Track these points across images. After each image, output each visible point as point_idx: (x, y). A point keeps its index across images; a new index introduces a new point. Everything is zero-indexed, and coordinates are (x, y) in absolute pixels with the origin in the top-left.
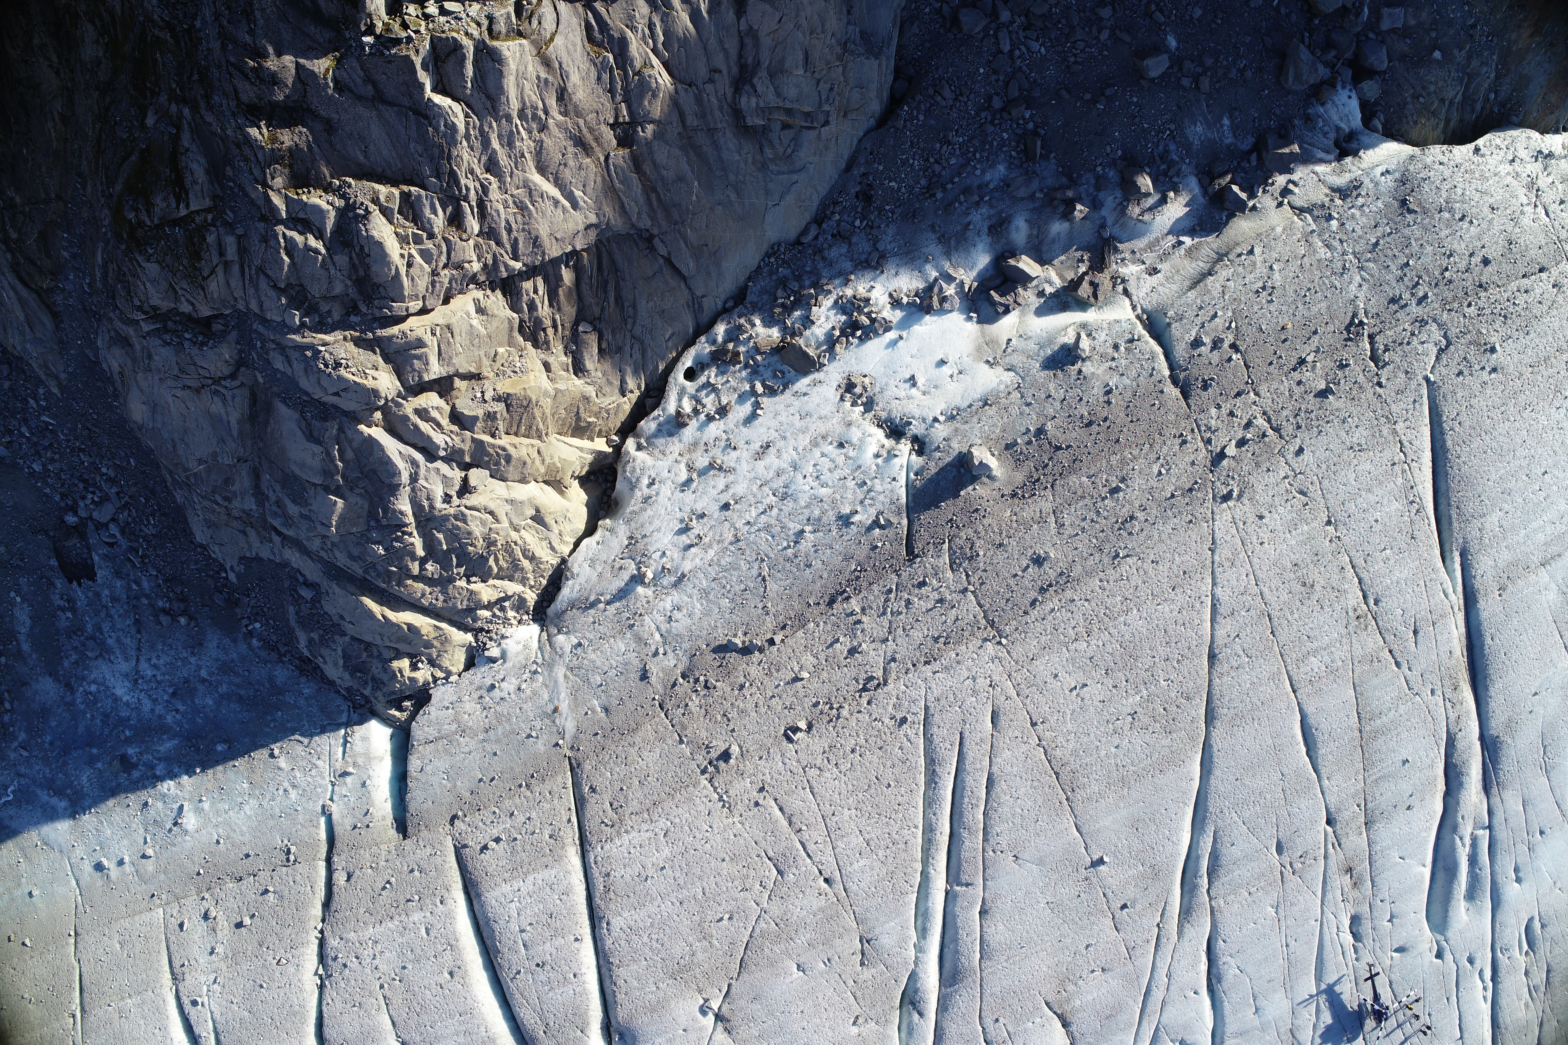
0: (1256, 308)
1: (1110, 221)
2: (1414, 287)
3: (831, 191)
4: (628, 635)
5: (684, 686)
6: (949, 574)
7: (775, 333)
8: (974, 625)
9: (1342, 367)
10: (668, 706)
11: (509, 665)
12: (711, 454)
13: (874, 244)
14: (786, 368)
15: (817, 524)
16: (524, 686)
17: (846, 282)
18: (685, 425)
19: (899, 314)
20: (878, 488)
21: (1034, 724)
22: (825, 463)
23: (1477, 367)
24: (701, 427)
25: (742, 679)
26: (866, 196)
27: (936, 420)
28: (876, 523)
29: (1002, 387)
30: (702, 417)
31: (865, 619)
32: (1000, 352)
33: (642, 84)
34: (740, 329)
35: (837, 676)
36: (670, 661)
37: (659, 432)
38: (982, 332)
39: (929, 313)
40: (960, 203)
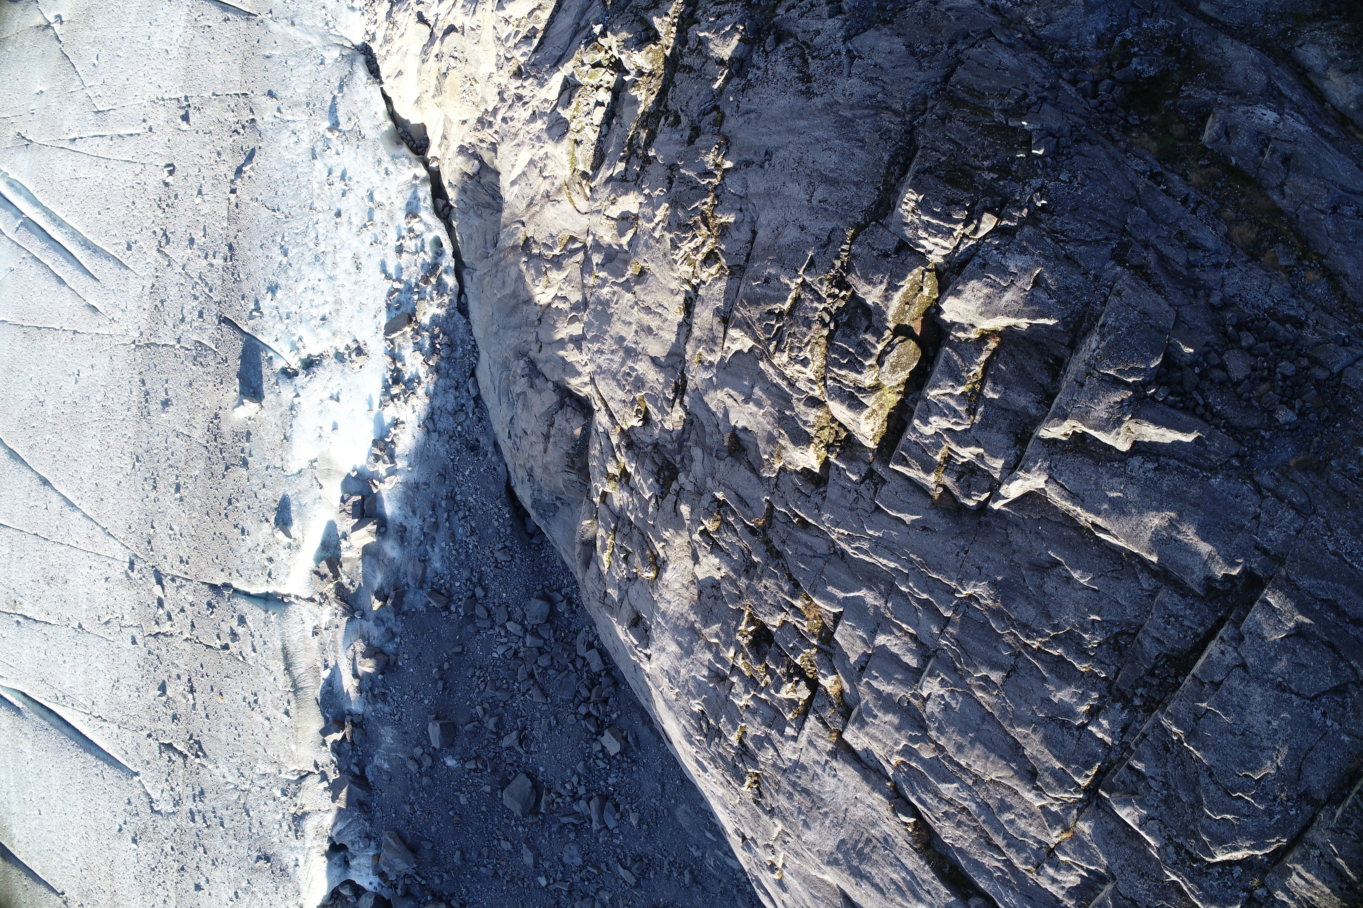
0: (245, 685)
1: (364, 623)
2: (204, 817)
3: (489, 421)
4: (304, 99)
5: (246, 116)
6: (195, 338)
7: (425, 320)
8: (154, 333)
9: (174, 717)
10: (242, 99)
11: (345, 9)
12: (379, 225)
13: (439, 432)
14: (398, 313)
15: (283, 269)
16: (324, 11)
17: (427, 394)
18: (407, 216)
19: (387, 420)
20: (279, 326)
21: (75, 332)
22: (319, 300)
23: (128, 819)
24: (399, 228)
25: (223, 157)
27: (298, 395)
28: (258, 309)
29: (289, 457)
30: (404, 233)
31: (205, 262)
32: (317, 475)
33: (541, 273)
34: (442, 295)
35: (184, 222)
36: (268, 118)
37: (415, 197)
38: (340, 473)
39: (375, 443)
40: (431, 516)
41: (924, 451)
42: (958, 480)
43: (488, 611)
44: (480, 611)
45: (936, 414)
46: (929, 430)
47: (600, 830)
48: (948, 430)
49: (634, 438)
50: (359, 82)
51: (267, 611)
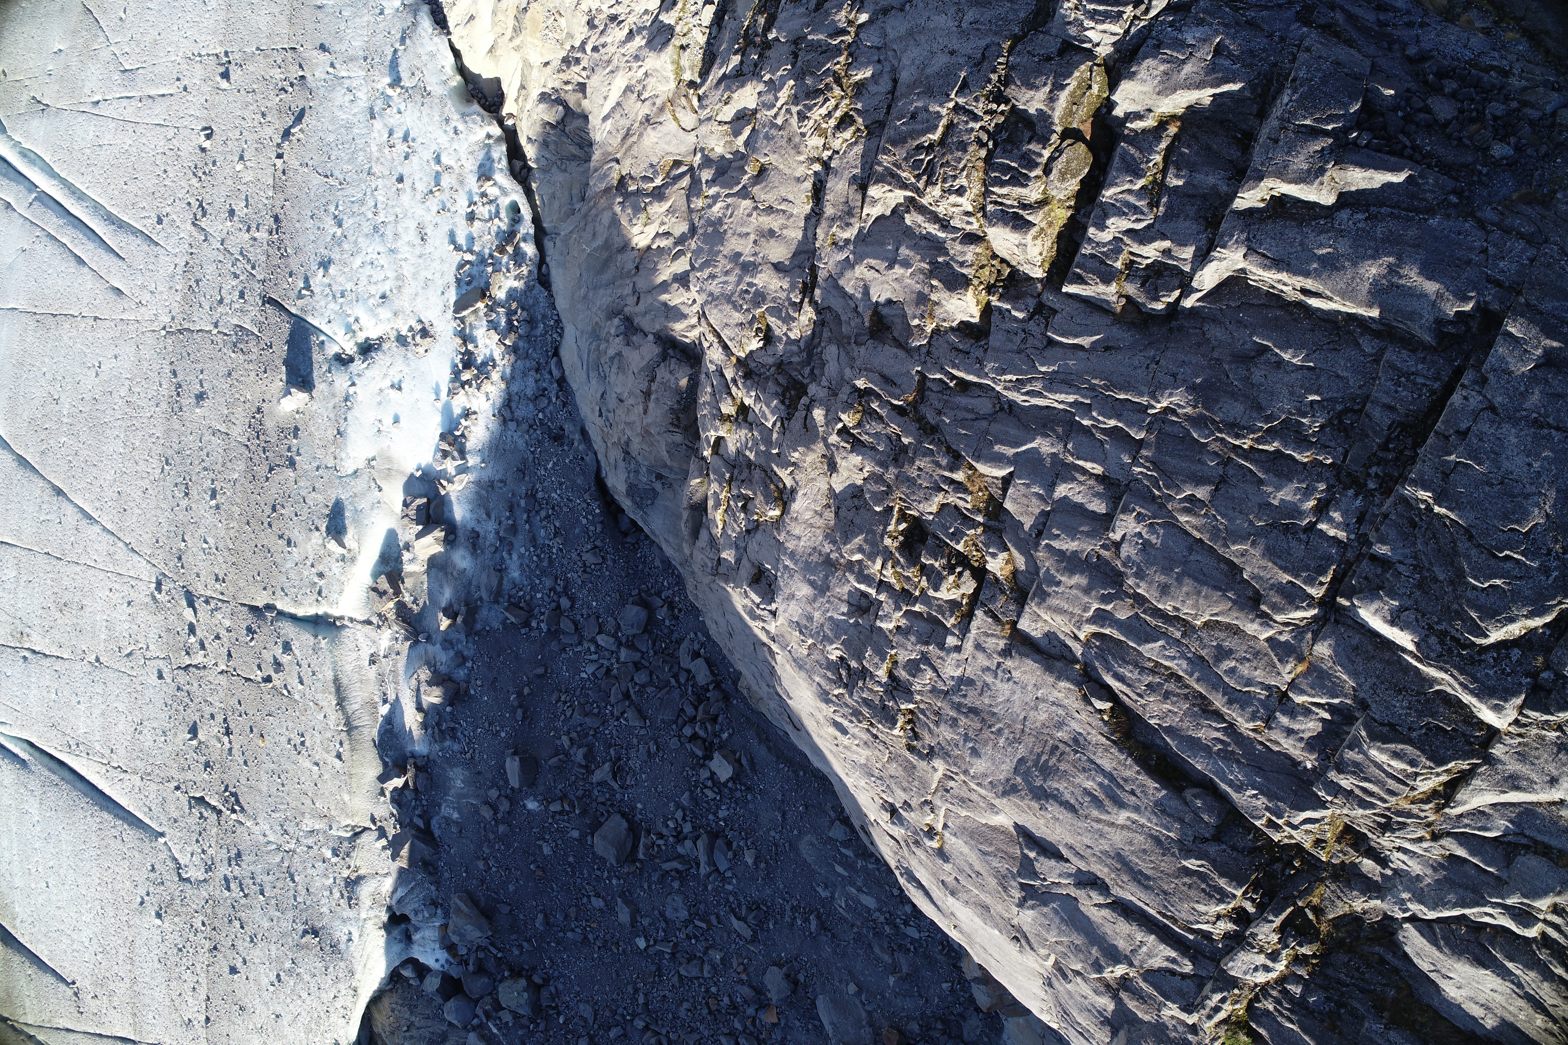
0: (290, 724)
1: (430, 647)
2: (241, 885)
3: (575, 405)
4: (361, 53)
5: (295, 73)
6: (235, 321)
7: (501, 295)
8: (188, 318)
9: (207, 765)
10: (290, 54)
12: (447, 190)
13: (517, 421)
14: (470, 287)
15: (337, 241)
17: (502, 378)
18: (479, 179)
19: (457, 411)
20: (332, 305)
21: (96, 318)
22: (378, 275)
23: (151, 889)
24: (470, 194)
25: (268, 119)
26: (558, 437)
27: (353, 384)
28: (308, 287)
29: (343, 455)
30: (476, 198)
31: (247, 236)
32: (376, 475)
33: (638, 210)
34: (520, 266)
35: (223, 191)
36: (320, 74)
37: (489, 158)
38: (402, 473)
39: (443, 437)
40: (508, 518)
41: (1103, 262)
42: (1143, 285)
43: (576, 624)
44: (566, 625)
45: (1114, 215)
46: (1105, 236)
47: (710, 874)
48: (1129, 232)
49: (752, 365)
50: (423, 34)
51: (316, 636)
